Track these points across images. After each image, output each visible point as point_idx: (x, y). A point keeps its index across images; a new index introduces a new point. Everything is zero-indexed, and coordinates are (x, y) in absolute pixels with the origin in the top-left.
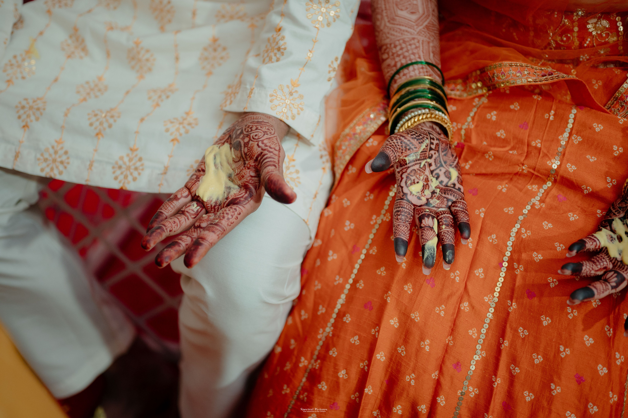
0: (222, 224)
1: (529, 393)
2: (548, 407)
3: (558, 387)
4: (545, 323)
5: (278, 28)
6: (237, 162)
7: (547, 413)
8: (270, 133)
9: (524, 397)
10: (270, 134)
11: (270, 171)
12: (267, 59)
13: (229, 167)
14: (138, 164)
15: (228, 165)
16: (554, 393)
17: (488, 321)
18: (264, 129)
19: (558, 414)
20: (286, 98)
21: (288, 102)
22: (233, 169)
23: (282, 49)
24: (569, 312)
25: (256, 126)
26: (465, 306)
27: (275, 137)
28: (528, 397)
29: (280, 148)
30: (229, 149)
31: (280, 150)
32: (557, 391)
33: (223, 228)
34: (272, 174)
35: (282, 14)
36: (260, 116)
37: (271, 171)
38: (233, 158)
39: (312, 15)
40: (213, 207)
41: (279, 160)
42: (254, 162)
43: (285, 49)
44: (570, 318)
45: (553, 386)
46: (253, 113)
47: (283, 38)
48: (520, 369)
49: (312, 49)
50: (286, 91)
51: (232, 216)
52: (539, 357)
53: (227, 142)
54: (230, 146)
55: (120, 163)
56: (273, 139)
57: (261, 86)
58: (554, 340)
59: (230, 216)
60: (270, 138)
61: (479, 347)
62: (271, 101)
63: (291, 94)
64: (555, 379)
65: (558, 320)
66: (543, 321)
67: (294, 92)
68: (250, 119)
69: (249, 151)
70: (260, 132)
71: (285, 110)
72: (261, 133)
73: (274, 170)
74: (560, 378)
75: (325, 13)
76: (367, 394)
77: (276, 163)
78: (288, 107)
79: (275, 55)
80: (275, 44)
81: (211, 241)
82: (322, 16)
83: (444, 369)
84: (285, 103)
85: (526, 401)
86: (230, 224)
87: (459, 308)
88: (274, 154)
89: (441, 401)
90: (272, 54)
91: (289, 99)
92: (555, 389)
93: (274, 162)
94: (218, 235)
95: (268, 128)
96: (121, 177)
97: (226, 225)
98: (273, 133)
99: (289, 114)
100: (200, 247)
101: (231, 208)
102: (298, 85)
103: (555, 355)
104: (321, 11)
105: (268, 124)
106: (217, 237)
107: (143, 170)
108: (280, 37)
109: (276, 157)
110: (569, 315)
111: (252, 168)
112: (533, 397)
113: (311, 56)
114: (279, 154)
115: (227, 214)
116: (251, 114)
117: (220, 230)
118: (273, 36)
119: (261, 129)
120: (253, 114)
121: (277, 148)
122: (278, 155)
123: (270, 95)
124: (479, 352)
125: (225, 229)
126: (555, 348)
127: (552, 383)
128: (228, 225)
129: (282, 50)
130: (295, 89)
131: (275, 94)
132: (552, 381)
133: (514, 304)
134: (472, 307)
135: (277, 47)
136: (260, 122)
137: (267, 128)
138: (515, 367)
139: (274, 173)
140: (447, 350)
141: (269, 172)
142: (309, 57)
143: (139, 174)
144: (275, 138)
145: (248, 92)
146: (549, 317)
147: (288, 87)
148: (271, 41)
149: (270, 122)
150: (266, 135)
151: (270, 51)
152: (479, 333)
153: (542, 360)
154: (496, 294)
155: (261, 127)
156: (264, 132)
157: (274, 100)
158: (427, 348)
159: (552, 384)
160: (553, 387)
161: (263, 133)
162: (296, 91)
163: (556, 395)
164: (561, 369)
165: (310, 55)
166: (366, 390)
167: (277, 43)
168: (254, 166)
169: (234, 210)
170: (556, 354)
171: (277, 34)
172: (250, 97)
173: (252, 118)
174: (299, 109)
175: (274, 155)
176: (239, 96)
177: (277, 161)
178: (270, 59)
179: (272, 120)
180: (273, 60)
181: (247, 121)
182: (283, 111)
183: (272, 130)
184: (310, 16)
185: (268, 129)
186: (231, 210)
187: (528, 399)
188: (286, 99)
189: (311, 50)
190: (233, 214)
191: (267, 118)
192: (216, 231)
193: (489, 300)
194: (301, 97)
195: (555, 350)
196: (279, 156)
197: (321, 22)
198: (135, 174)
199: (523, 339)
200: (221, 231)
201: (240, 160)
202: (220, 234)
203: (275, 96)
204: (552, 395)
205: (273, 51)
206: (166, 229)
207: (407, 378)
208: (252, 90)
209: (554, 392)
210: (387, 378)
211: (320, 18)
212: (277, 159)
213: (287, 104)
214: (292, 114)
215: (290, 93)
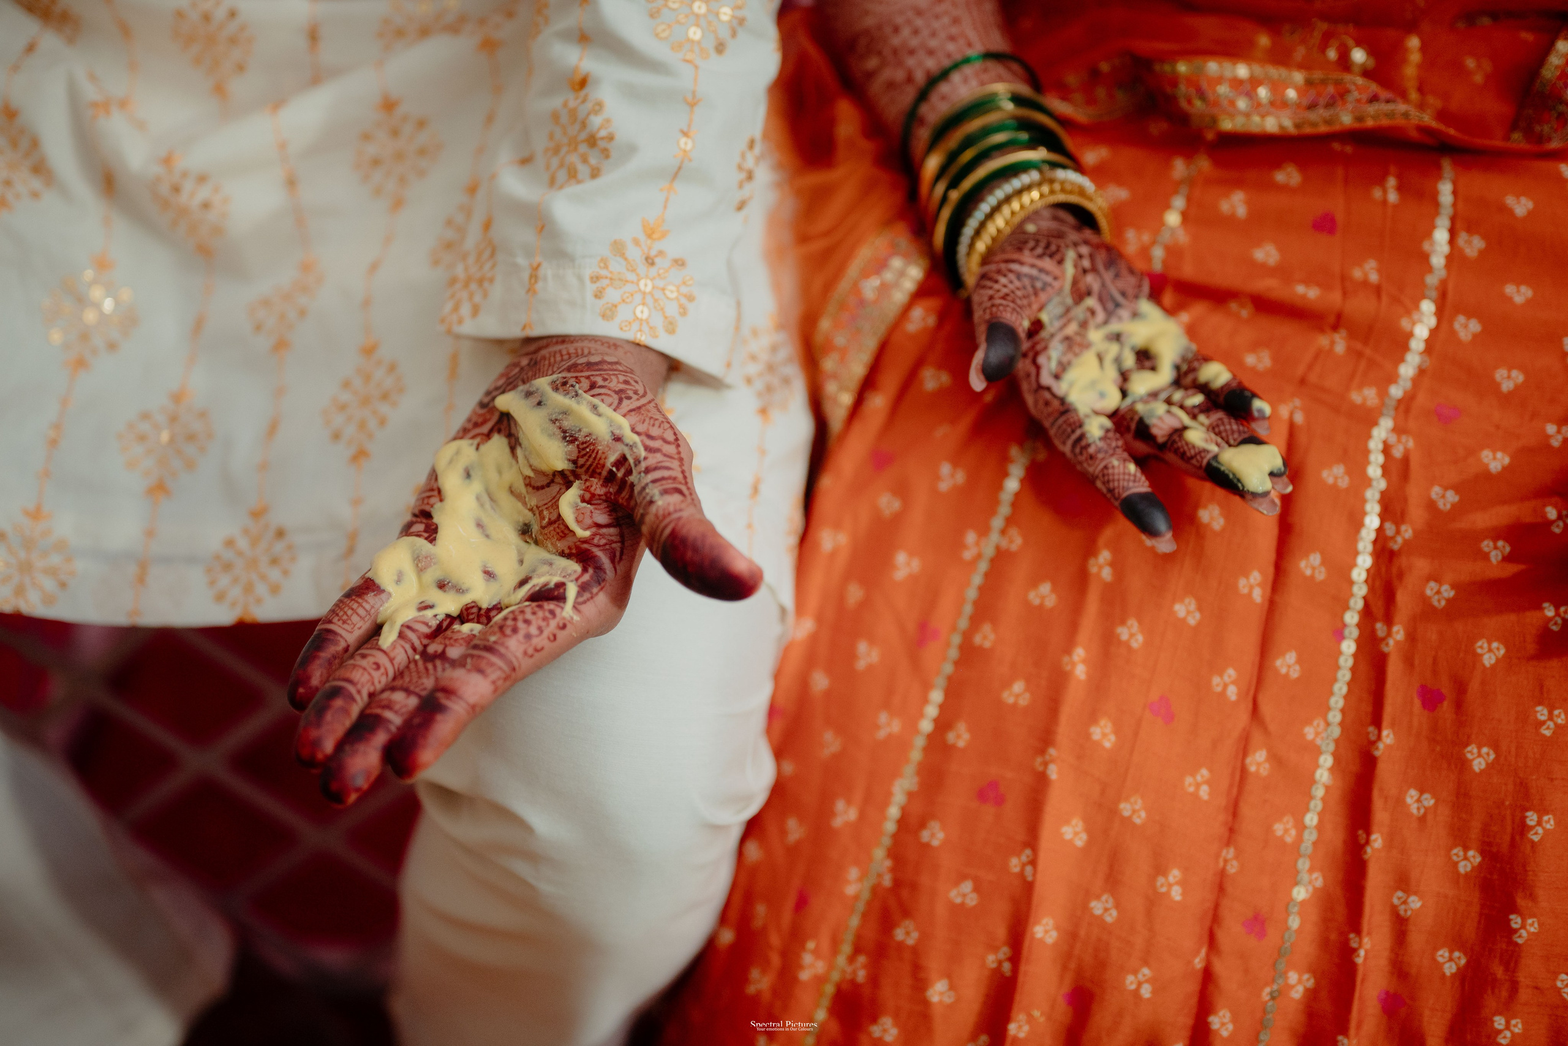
0: (507, 648)
1: (1451, 952)
2: (1507, 977)
3: (1530, 921)
4: (1478, 765)
5: (578, 78)
6: (542, 487)
7: (1504, 994)
8: (636, 392)
9: (1439, 966)
10: (635, 397)
11: (671, 509)
12: (562, 175)
13: (520, 505)
14: (279, 547)
15: (513, 499)
16: (1521, 938)
17: (1319, 792)
18: (614, 384)
19: (1537, 988)
20: (638, 275)
21: (646, 285)
22: (531, 510)
23: (602, 138)
24: (1543, 718)
25: (588, 377)
26: (1258, 761)
27: (650, 402)
28: (1450, 962)
29: (675, 434)
30: (507, 450)
31: (677, 439)
32: (1528, 932)
33: (511, 662)
34: (679, 519)
35: (583, 38)
36: (586, 344)
37: (676, 511)
38: (526, 478)
39: (669, 26)
40: (482, 612)
41: (683, 472)
42: (602, 486)
43: (611, 138)
44: (1548, 733)
45: (1515, 921)
46: (563, 339)
47: (599, 106)
48: (1421, 898)
49: (689, 126)
50: (635, 254)
51: (541, 630)
52: (1471, 853)
53: (499, 431)
54: (509, 443)
55: (228, 555)
56: (649, 411)
57: (561, 255)
58: (1507, 803)
59: (533, 630)
60: (639, 408)
61: (1303, 864)
62: (598, 295)
63: (650, 261)
64: (1521, 902)
65: (1513, 750)
66: (1473, 759)
67: (656, 256)
68: (558, 358)
69: (584, 452)
70: (605, 394)
71: (642, 312)
72: (609, 395)
73: (683, 506)
74: (1532, 897)
75: (705, 16)
76: (1015, 1039)
77: (680, 483)
78: (649, 300)
79: (585, 160)
80: (577, 126)
81: (472, 700)
82: (698, 25)
83: (1222, 936)
84: (640, 290)
85: (1444, 974)
86: (530, 651)
87: (1244, 770)
88: (665, 455)
89: (1223, 1024)
90: (574, 158)
91: (647, 277)
92: (1523, 927)
93: (675, 479)
94: (494, 682)
95: (624, 378)
96: (236, 592)
97: (519, 654)
98: (641, 392)
99: (658, 322)
100: (439, 717)
101: (540, 607)
102: (664, 235)
103: (1513, 839)
104: (693, 13)
105: (620, 368)
106: (490, 688)
107: (293, 559)
108: (589, 105)
109: (675, 464)
110: (1545, 727)
111: (599, 502)
112: (1463, 961)
113: (689, 147)
114: (679, 453)
115: (527, 622)
116: (557, 343)
117: (500, 668)
118: (565, 105)
119: (606, 383)
120: (563, 342)
121: (670, 437)
122: (676, 456)
123: (592, 278)
124: (1305, 876)
125: (516, 664)
126: (1513, 822)
127: (1513, 913)
128: (525, 653)
129: (602, 144)
130: (658, 246)
131: (604, 272)
132: (1515, 910)
133: (1385, 733)
134: (1275, 758)
135: (583, 136)
136: (597, 364)
137: (622, 378)
138: (1408, 897)
139: (685, 514)
140: (1221, 885)
141: (669, 514)
142: (685, 151)
143: (286, 573)
144: (652, 404)
145: (526, 275)
146: (1490, 746)
147: (636, 242)
148: (564, 119)
149: (622, 361)
150: (625, 402)
151: (564, 150)
152: (1301, 827)
153: (1478, 859)
154: (1335, 717)
155: (605, 380)
156: (617, 392)
157: (604, 289)
158: (1176, 894)
159: (1512, 917)
160: (1516, 923)
161: (616, 397)
162: (661, 253)
163: (1527, 941)
164: (1534, 871)
165: (686, 144)
166: (1012, 1028)
167: (584, 125)
168: (604, 497)
169: (547, 614)
170: (1518, 838)
171: (576, 98)
172: (535, 293)
173: (564, 352)
174: (683, 301)
175: (665, 459)
176: (497, 291)
177: (680, 476)
178: (573, 175)
179: (625, 353)
180: (580, 176)
181: (550, 365)
182: (639, 315)
183: (636, 382)
184: (664, 30)
185: (626, 382)
186: (540, 614)
187: (1450, 969)
188: (639, 280)
189: (685, 129)
190: (543, 624)
191: (609, 347)
192: (489, 670)
193: (1317, 734)
194: (680, 263)
195: (1513, 828)
196: (681, 460)
197: (699, 42)
198: (274, 574)
199: (1422, 819)
200: (504, 671)
201: (552, 481)
202: (499, 679)
203: (606, 278)
204: (1517, 944)
205: (576, 149)
206: (359, 692)
207: (1130, 982)
208: (536, 268)
209: (1520, 936)
210: (1066, 988)
211: (695, 33)
212: (679, 469)
213: (644, 293)
214: (666, 317)
215: (647, 259)
